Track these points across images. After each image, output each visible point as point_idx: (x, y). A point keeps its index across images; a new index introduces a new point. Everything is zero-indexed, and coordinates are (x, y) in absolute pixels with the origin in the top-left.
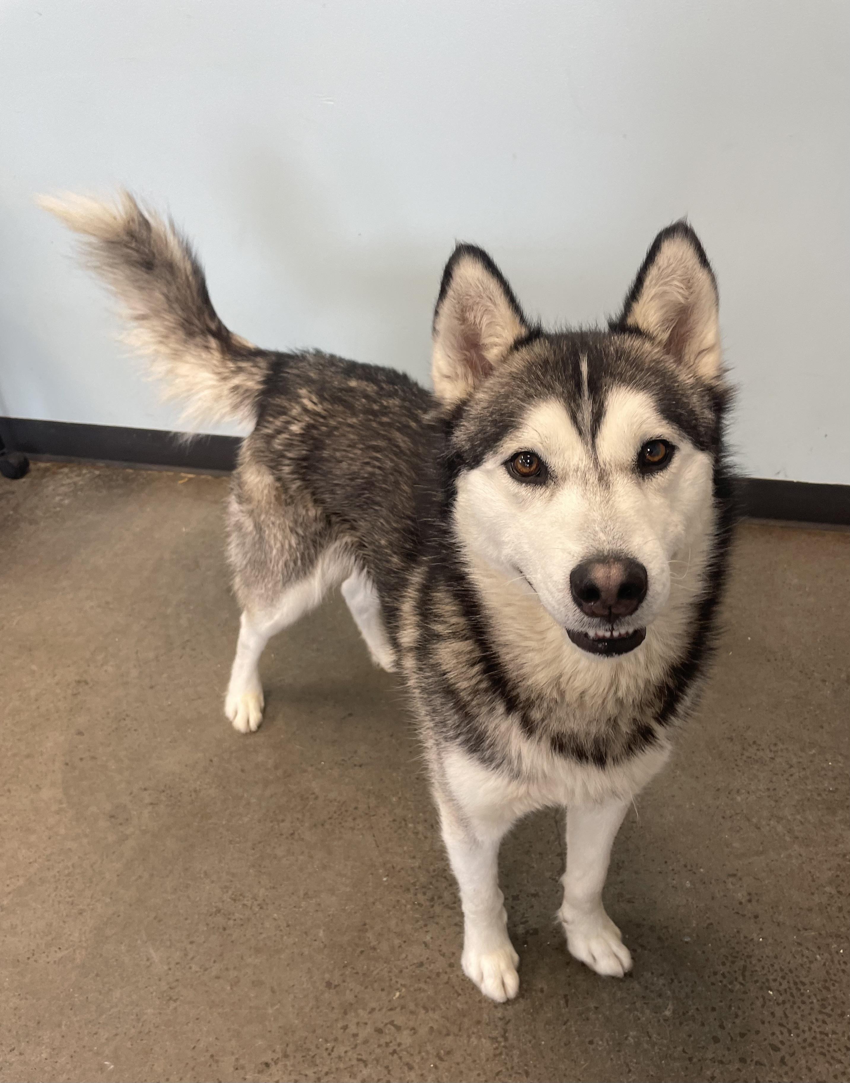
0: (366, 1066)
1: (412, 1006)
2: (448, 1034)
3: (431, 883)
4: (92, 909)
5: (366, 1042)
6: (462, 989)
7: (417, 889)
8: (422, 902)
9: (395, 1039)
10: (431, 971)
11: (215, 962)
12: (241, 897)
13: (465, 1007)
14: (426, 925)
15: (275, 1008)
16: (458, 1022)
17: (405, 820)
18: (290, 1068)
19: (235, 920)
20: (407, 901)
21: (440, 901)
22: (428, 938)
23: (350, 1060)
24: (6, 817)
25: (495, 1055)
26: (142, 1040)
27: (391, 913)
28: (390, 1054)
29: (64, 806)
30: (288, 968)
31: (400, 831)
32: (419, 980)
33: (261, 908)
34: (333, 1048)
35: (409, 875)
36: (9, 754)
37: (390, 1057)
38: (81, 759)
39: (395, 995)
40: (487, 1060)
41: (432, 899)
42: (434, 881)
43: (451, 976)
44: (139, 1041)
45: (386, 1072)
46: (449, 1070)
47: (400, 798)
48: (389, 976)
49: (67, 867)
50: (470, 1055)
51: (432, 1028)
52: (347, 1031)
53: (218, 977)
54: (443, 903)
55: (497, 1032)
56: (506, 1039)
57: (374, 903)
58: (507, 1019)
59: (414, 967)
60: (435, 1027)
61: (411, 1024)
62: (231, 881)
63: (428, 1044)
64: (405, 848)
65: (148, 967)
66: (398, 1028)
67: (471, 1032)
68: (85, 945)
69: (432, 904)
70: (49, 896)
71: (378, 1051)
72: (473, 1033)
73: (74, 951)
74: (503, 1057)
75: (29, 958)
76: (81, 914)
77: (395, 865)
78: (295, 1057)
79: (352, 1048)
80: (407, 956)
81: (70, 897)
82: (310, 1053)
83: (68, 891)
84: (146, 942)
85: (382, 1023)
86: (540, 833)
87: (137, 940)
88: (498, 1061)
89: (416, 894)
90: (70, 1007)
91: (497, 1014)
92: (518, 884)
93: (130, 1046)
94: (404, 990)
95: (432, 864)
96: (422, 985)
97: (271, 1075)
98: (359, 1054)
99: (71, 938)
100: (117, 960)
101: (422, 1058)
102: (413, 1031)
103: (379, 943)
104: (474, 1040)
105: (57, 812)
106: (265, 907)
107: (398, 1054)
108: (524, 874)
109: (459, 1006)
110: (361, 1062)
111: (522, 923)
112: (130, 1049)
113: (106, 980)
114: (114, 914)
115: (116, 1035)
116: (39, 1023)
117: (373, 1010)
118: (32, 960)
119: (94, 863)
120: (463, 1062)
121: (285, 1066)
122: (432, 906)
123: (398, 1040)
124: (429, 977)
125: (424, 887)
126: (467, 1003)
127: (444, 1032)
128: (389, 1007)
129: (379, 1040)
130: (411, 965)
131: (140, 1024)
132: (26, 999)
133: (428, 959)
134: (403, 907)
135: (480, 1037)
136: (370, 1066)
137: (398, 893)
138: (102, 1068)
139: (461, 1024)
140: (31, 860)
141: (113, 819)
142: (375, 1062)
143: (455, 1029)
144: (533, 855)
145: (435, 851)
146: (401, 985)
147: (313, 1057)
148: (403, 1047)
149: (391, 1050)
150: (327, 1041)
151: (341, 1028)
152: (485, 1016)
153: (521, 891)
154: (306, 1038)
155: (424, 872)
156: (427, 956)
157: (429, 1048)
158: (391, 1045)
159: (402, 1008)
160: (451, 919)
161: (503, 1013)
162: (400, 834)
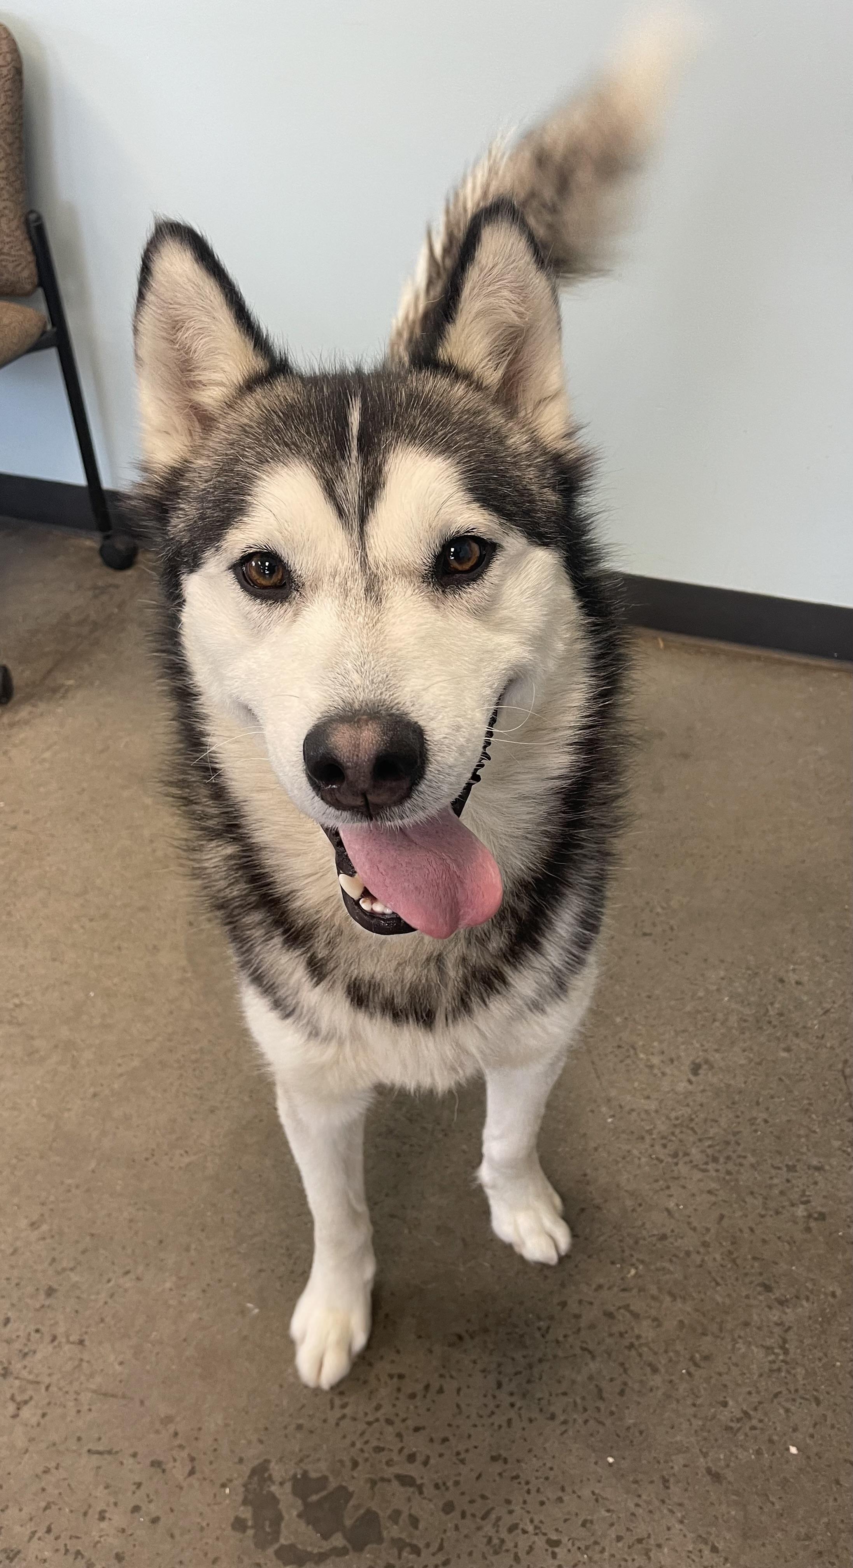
0: (593, 1357)
1: (654, 1290)
2: (704, 1334)
3: (673, 1134)
4: (228, 1108)
5: (592, 1326)
6: (722, 1278)
7: (654, 1139)
8: (662, 1157)
9: (632, 1329)
10: (678, 1248)
11: (387, 1195)
13: (728, 1301)
14: (668, 1187)
15: (468, 1265)
16: (718, 1320)
17: (634, 1048)
18: (491, 1346)
19: (411, 1145)
20: (641, 1153)
21: (687, 1159)
22: (671, 1205)
23: (571, 1347)
24: (116, 980)
25: (771, 1371)
26: (295, 1282)
27: (620, 1165)
28: (626, 1347)
29: (189, 975)
31: (628, 1061)
32: (662, 1257)
33: (446, 1135)
34: (548, 1328)
35: (642, 1120)
36: (119, 903)
37: (626, 1352)
39: (629, 1272)
40: (761, 1375)
41: (675, 1155)
42: (677, 1131)
43: (706, 1258)
44: (291, 1283)
45: (622, 1370)
46: (708, 1380)
47: (626, 1019)
48: (621, 1247)
49: (195, 1052)
50: (736, 1365)
51: (681, 1322)
52: (567, 1309)
53: (392, 1216)
54: (691, 1162)
55: (773, 1340)
56: (786, 1352)
57: (596, 1149)
58: (787, 1324)
59: (654, 1239)
60: (686, 1322)
61: (653, 1312)
63: (677, 1341)
64: (636, 1084)
66: (636, 1316)
67: (736, 1336)
68: (218, 1151)
69: (675, 1160)
70: (171, 1084)
71: (609, 1341)
72: (740, 1337)
73: (206, 1157)
74: (783, 1374)
75: (147, 1159)
76: (212, 1111)
77: (623, 1104)
78: (497, 1333)
79: (574, 1333)
80: (644, 1224)
81: (199, 1089)
82: (517, 1330)
83: (195, 1081)
85: (614, 1305)
86: (822, 1089)
88: (777, 1378)
89: (652, 1146)
90: (201, 1228)
91: (771, 1316)
92: (794, 1150)
93: (279, 1288)
94: (641, 1267)
95: (673, 1109)
96: (667, 1265)
97: (465, 1351)
98: (583, 1342)
99: (201, 1141)
101: (670, 1360)
102: (655, 1324)
103: (606, 1201)
104: (742, 1347)
105: (182, 982)
107: (636, 1349)
108: (803, 1140)
109: (719, 1299)
110: (586, 1352)
111: (803, 1203)
112: (278, 1291)
113: (246, 1199)
114: (256, 1117)
115: (261, 1271)
116: (161, 1242)
117: (600, 1287)
118: (151, 1161)
120: (727, 1373)
121: (485, 1342)
122: (676, 1164)
123: (637, 1331)
124: (675, 1256)
125: (663, 1138)
126: (729, 1296)
127: (700, 1331)
128: (623, 1287)
129: (609, 1327)
130: (650, 1237)
131: (292, 1261)
132: (145, 1210)
133: (673, 1231)
134: (636, 1160)
135: (750, 1344)
136: (599, 1359)
137: (629, 1140)
138: (243, 1312)
139: (722, 1322)
140: (149, 1037)
142: (605, 1355)
143: (714, 1328)
144: (814, 1116)
145: (676, 1093)
146: (638, 1260)
147: (522, 1336)
148: (642, 1341)
149: (626, 1342)
150: (539, 1319)
151: (558, 1304)
152: (755, 1317)
153: (798, 1160)
154: (511, 1310)
155: (663, 1119)
156: (672, 1227)
157: (679, 1347)
158: (626, 1335)
159: (640, 1291)
160: (702, 1184)
161: (780, 1317)
162: (628, 1065)
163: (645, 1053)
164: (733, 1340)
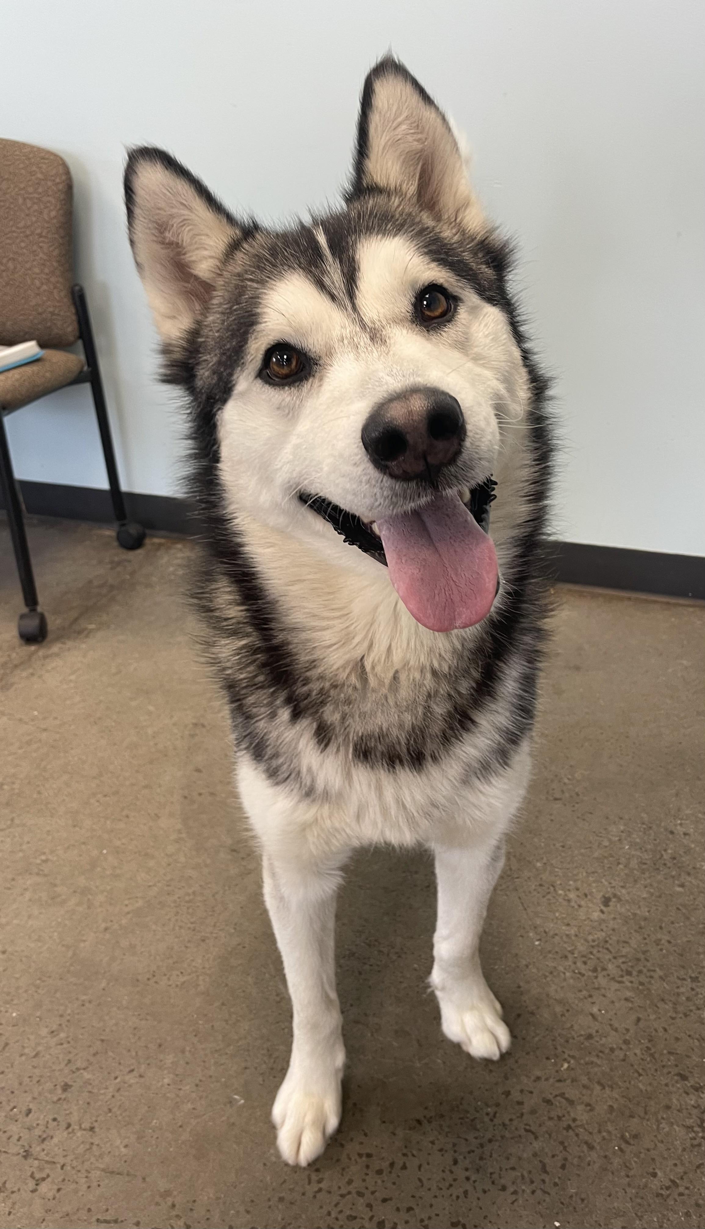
0: (536, 1138)
1: (584, 1080)
2: (632, 1116)
3: (591, 953)
4: (216, 938)
5: (533, 1112)
6: (643, 1069)
7: (576, 958)
8: (583, 971)
9: (568, 1113)
10: (603, 1045)
11: (352, 1005)
12: (376, 943)
13: (649, 1089)
14: (591, 996)
15: (423, 1062)
16: (643, 1104)
17: (553, 886)
18: (447, 1130)
19: (371, 965)
20: (565, 969)
21: (605, 973)
22: (595, 1010)
23: (516, 1129)
24: (124, 841)
25: (693, 1146)
26: (275, 1077)
27: (548, 979)
28: (564, 1129)
29: (184, 835)
30: (435, 1022)
31: (549, 896)
32: (590, 1053)
33: (399, 957)
34: (495, 1113)
35: (565, 943)
36: (127, 783)
37: (565, 1132)
38: (200, 794)
39: (562, 1066)
40: (684, 1150)
41: (595, 970)
42: (595, 951)
43: (628, 1053)
44: (271, 1078)
45: (561, 1148)
46: (637, 1155)
47: (545, 864)
48: (554, 1045)
49: (189, 895)
50: (662, 1142)
51: (611, 1106)
52: (510, 1097)
54: (608, 975)
55: (692, 1121)
57: (527, 966)
59: (582, 1038)
60: (615, 1106)
61: (586, 1099)
62: (364, 926)
63: (609, 1124)
64: (557, 914)
65: (279, 1002)
66: (571, 1102)
67: (660, 1117)
68: (208, 972)
69: (595, 974)
70: (169, 920)
71: (550, 1123)
72: (663, 1118)
73: (198, 976)
75: (149, 979)
76: (203, 941)
77: (547, 930)
78: (451, 1118)
79: (518, 1117)
80: (572, 1026)
81: (192, 923)
82: (469, 1115)
83: (189, 917)
84: (275, 977)
85: (551, 1094)
87: (265, 973)
88: (698, 1153)
89: (575, 963)
90: (194, 1034)
91: (689, 1101)
92: (695, 965)
93: (262, 1083)
94: (572, 1061)
95: (590, 934)
96: (595, 1059)
97: (424, 1133)
98: (526, 1125)
99: (194, 964)
100: (244, 991)
101: (604, 1139)
102: (589, 1108)
103: (538, 1008)
104: (665, 1127)
105: (177, 841)
106: (403, 956)
107: (573, 1130)
109: (642, 1087)
110: (530, 1134)
112: (260, 1084)
113: (232, 1010)
114: (239, 945)
115: (246, 1068)
116: (160, 1046)
117: (538, 1078)
118: (152, 982)
119: (217, 893)
120: (654, 1149)
121: (441, 1126)
122: (596, 977)
123: (572, 1115)
124: (601, 1052)
125: (583, 956)
126: (650, 1084)
127: (627, 1113)
128: (558, 1078)
129: (548, 1111)
130: (578, 1037)
131: (272, 1060)
132: (147, 1020)
133: (597, 1032)
134: (562, 975)
135: (672, 1124)
136: (541, 1139)
137: (555, 959)
138: (231, 1102)
139: (646, 1106)
140: (151, 884)
141: (234, 853)
142: (547, 1136)
143: (640, 1111)
145: (591, 921)
146: (569, 1056)
147: (473, 1120)
148: (578, 1123)
149: (564, 1124)
150: (487, 1105)
151: (503, 1093)
152: (674, 1101)
153: (700, 973)
154: (462, 1098)
155: (582, 941)
156: (596, 1028)
157: (610, 1127)
158: (564, 1119)
159: (572, 1081)
160: (618, 993)
161: (697, 1101)
162: (549, 900)
163: (562, 890)
164: (657, 1120)
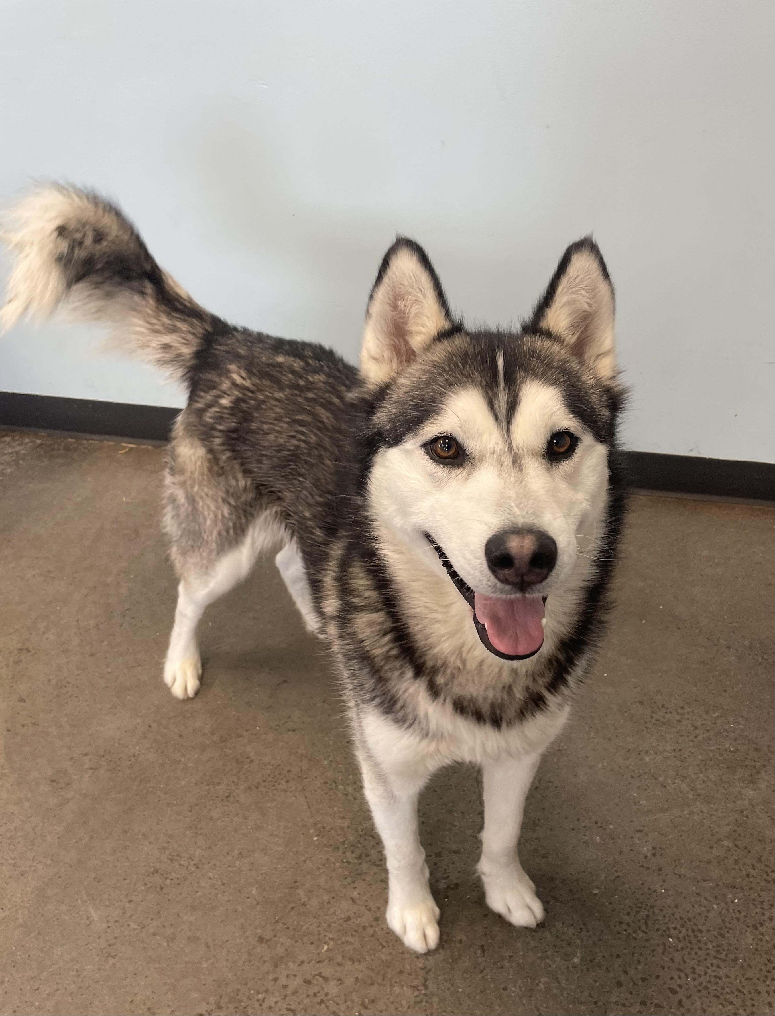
1: (339, 959)
2: (372, 984)
3: (359, 842)
4: (34, 871)
5: (295, 993)
6: (386, 942)
7: (346, 848)
8: (350, 860)
9: (323, 989)
10: (358, 925)
11: (152, 919)
12: (178, 858)
13: (389, 958)
14: (353, 882)
15: (209, 962)
16: (382, 973)
17: (335, 782)
19: (172, 879)
20: (336, 860)
21: (368, 859)
22: (355, 894)
23: (280, 1010)
25: (416, 1003)
26: (82, 995)
27: (321, 871)
28: (318, 1003)
29: (6, 771)
30: (222, 925)
31: (331, 793)
32: (346, 933)
33: (197, 868)
34: (264, 999)
35: (339, 835)
37: (318, 1007)
38: (23, 726)
39: (323, 948)
40: (409, 1007)
41: (360, 857)
42: (362, 840)
43: (376, 929)
44: (79, 996)
47: (331, 761)
48: (318, 931)
49: (10, 831)
50: (392, 1003)
51: (357, 978)
52: (278, 982)
53: (155, 934)
54: (370, 861)
55: (418, 981)
56: (426, 987)
57: (305, 862)
58: (428, 968)
59: (341, 921)
60: (360, 977)
61: (338, 975)
62: (169, 842)
63: (354, 994)
64: (335, 809)
65: (88, 925)
66: (326, 979)
67: (394, 982)
68: (26, 905)
69: (359, 861)
71: (307, 1001)
72: (396, 982)
73: (16, 910)
74: (423, 1004)
76: (23, 875)
77: (325, 825)
78: (228, 1008)
79: (282, 999)
80: (335, 911)
81: (12, 859)
82: (242, 1004)
83: (10, 853)
84: (86, 902)
85: (311, 974)
86: (462, 793)
87: (77, 900)
88: (419, 1008)
89: (344, 853)
90: (12, 965)
91: (418, 964)
92: (441, 841)
93: (70, 1001)
94: (331, 943)
95: (360, 824)
96: (349, 939)
98: (289, 1004)
99: (14, 899)
100: (57, 919)
101: (348, 1007)
102: (339, 982)
103: (309, 899)
104: (397, 989)
106: (200, 866)
107: (325, 1004)
108: (447, 832)
109: (383, 957)
111: (444, 879)
112: (70, 1003)
113: (47, 938)
114: (55, 875)
115: (57, 990)
117: (303, 962)
119: (36, 826)
120: (386, 1010)
122: (360, 864)
123: (326, 990)
124: (355, 931)
125: (352, 846)
126: (390, 954)
127: (369, 981)
128: (318, 960)
129: (307, 990)
130: (339, 920)
131: (80, 980)
133: (355, 913)
134: (332, 865)
135: (403, 986)
137: (328, 851)
139: (384, 974)
141: (54, 784)
142: (303, 1011)
143: (379, 979)
144: (455, 814)
145: (363, 812)
146: (329, 938)
147: (245, 1008)
149: (318, 999)
150: (258, 993)
151: (272, 980)
152: (408, 967)
153: (443, 848)
154: (239, 990)
155: (353, 832)
156: (354, 911)
157: (354, 997)
158: (318, 995)
159: (329, 961)
160: (376, 876)
161: (424, 963)
162: (330, 796)
163: (343, 785)
